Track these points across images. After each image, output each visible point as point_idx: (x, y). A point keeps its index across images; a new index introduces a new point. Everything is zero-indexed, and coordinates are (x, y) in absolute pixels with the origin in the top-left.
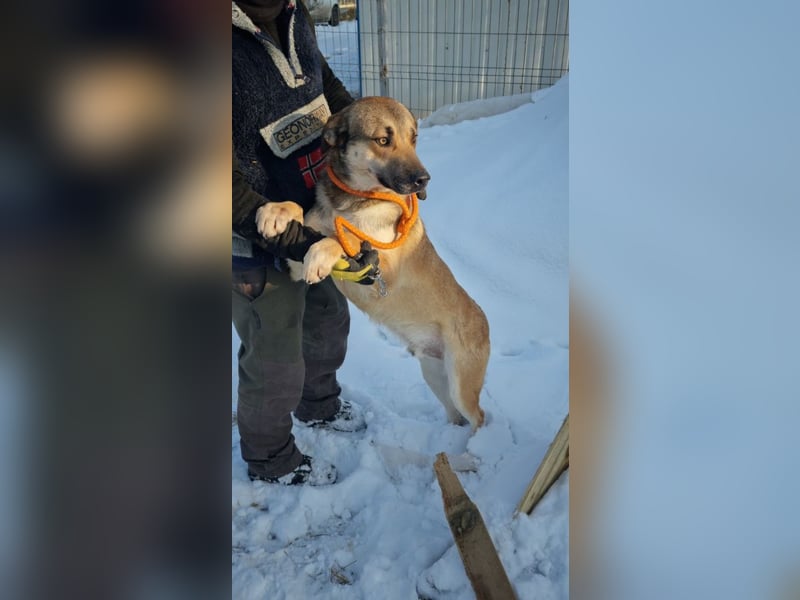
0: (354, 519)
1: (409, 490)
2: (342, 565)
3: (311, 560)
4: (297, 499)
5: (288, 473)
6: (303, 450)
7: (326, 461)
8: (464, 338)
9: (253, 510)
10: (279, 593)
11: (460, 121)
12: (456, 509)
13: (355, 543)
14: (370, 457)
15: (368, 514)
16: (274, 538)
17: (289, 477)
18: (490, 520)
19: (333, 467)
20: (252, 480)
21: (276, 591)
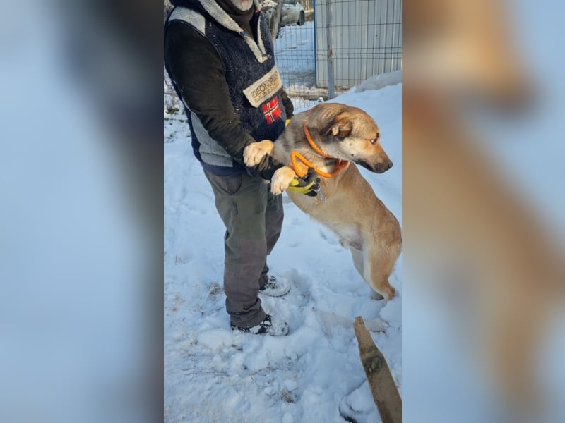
0: (300, 360)
1: (337, 343)
2: (290, 390)
3: (269, 385)
4: (261, 344)
5: (256, 325)
6: (267, 311)
7: (281, 320)
8: (377, 236)
9: (232, 349)
10: (246, 404)
11: (384, 86)
12: (368, 355)
13: (299, 376)
14: (311, 319)
15: (308, 357)
16: (246, 368)
17: (256, 329)
18: (393, 364)
19: (286, 324)
20: (233, 329)
21: (245, 403)
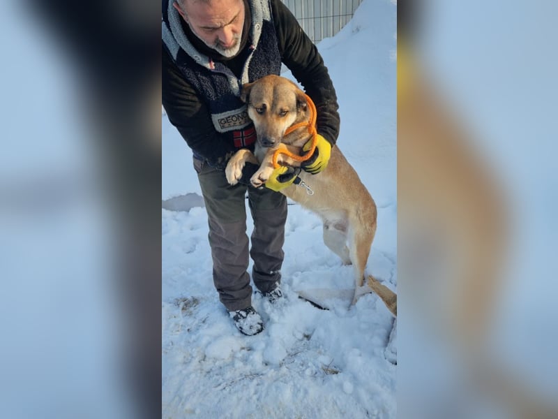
2: (326, 364)
3: (304, 368)
8: (362, 219)
10: (302, 390)
13: (323, 351)
16: (267, 364)
21: (299, 390)
